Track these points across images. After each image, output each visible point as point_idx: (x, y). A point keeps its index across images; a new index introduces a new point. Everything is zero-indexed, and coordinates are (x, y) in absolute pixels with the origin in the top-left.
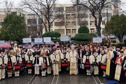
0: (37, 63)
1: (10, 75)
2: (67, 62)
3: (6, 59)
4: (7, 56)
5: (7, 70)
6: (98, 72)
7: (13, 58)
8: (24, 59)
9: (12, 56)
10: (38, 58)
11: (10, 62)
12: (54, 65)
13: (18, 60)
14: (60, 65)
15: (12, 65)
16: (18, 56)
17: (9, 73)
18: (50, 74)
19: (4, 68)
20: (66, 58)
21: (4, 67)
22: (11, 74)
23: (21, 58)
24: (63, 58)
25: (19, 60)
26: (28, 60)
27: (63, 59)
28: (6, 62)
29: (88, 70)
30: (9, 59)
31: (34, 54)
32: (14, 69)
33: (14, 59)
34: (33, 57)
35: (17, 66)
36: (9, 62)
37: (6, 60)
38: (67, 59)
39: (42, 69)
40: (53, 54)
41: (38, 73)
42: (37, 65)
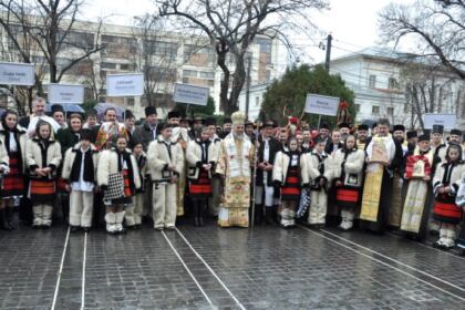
2: (210, 177)
24: (200, 160)
27: (199, 164)
29: (289, 206)
39: (109, 203)
40: (159, 142)
41: (86, 222)
42: (85, 186)
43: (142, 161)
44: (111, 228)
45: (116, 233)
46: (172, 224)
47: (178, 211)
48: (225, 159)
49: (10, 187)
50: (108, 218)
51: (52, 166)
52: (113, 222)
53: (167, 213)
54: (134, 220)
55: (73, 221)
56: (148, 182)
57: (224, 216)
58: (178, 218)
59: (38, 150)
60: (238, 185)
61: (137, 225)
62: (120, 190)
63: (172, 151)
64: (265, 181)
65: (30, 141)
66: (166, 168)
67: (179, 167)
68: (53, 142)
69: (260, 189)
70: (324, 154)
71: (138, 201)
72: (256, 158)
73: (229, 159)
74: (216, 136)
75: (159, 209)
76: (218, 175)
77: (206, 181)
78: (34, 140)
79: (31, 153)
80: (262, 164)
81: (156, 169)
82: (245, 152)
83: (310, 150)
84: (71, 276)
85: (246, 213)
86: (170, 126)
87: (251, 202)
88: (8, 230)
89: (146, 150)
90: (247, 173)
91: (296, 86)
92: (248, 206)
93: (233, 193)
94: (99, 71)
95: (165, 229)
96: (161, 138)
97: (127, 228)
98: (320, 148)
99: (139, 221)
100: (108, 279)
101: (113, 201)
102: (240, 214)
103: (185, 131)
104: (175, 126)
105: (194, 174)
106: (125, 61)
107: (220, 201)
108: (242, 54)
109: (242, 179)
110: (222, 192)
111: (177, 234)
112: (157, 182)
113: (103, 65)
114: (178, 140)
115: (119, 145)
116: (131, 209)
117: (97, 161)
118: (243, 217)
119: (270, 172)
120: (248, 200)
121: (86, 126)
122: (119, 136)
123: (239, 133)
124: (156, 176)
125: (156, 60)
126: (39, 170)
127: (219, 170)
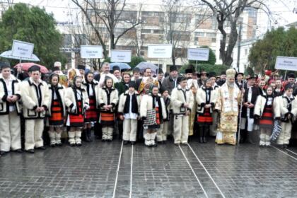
0: (133, 112)
1: (55, 139)
2: (211, 111)
3: (47, 94)
4: (50, 86)
5: (48, 125)
6: (289, 138)
7: (64, 93)
8: (93, 98)
9: (62, 88)
10: (134, 97)
11: (57, 102)
12: (180, 117)
13: (79, 98)
14: (192, 119)
15: (62, 111)
16: (80, 89)
17: (52, 134)
18: (163, 142)
19: (42, 118)
20: (212, 101)
21: (41, 115)
22: (59, 136)
23: (87, 96)
24: (204, 101)
25: (82, 99)
26: (106, 103)
27: (203, 105)
28: (47, 101)
29: (265, 132)
30: (55, 94)
31: (121, 88)
32: (68, 124)
33: (67, 96)
34: (120, 94)
35: (78, 115)
36: (55, 103)
37: (46, 96)
38: (213, 105)
39: (147, 128)
40: (179, 89)
41: (133, 138)
42: (132, 116)
43: (167, 101)
44: (147, 143)
45: (151, 146)
46: (185, 141)
47: (189, 132)
48: (221, 100)
49: (89, 117)
50: (146, 136)
51: (113, 104)
52: (149, 139)
53: (182, 134)
54: (162, 138)
55: (125, 137)
56: (171, 115)
57: (220, 138)
58: (190, 137)
59: (105, 94)
60: (230, 117)
61: (164, 141)
62: (153, 119)
63: (187, 95)
64: (248, 115)
65: (101, 89)
66: (183, 106)
67: (191, 105)
68: (114, 90)
69: (244, 120)
70: (292, 97)
71: (164, 126)
72: (242, 100)
73: (224, 100)
74: (216, 84)
75: (178, 132)
76: (217, 110)
77: (208, 114)
78: (103, 88)
79: (101, 97)
80: (246, 103)
81: (176, 106)
82: (235, 96)
83: (281, 94)
84: (124, 173)
85: (234, 135)
86: (185, 79)
87: (238, 128)
88: (88, 142)
89: (170, 94)
90: (236, 109)
91: (273, 43)
92: (236, 131)
93: (226, 122)
94: (140, 35)
95: (181, 144)
96: (180, 87)
97: (158, 143)
98: (288, 93)
99: (165, 139)
100: (145, 176)
101: (149, 126)
102: (230, 136)
103: (196, 81)
104: (190, 78)
105: (200, 110)
106: (157, 28)
107: (217, 127)
108: (235, 21)
109: (232, 114)
110: (219, 121)
111: (189, 148)
112: (177, 114)
113: (143, 31)
114: (191, 88)
115: (153, 92)
116: (160, 131)
117: (140, 102)
118: (233, 138)
119: (252, 109)
120: (236, 127)
121: (133, 79)
122: (154, 86)
123: (231, 83)
124: (176, 111)
125: (177, 26)
126: (106, 106)
127: (217, 107)
